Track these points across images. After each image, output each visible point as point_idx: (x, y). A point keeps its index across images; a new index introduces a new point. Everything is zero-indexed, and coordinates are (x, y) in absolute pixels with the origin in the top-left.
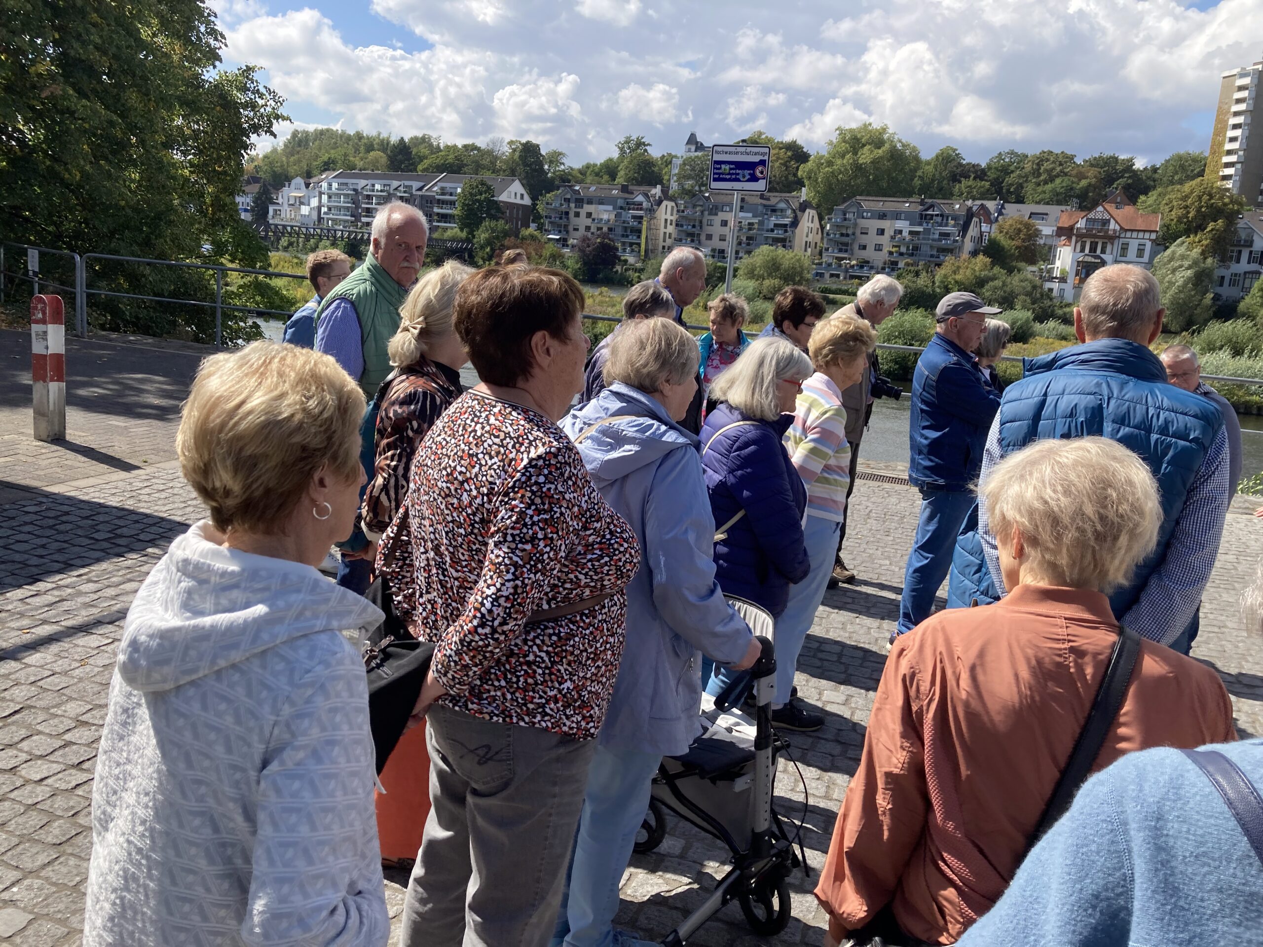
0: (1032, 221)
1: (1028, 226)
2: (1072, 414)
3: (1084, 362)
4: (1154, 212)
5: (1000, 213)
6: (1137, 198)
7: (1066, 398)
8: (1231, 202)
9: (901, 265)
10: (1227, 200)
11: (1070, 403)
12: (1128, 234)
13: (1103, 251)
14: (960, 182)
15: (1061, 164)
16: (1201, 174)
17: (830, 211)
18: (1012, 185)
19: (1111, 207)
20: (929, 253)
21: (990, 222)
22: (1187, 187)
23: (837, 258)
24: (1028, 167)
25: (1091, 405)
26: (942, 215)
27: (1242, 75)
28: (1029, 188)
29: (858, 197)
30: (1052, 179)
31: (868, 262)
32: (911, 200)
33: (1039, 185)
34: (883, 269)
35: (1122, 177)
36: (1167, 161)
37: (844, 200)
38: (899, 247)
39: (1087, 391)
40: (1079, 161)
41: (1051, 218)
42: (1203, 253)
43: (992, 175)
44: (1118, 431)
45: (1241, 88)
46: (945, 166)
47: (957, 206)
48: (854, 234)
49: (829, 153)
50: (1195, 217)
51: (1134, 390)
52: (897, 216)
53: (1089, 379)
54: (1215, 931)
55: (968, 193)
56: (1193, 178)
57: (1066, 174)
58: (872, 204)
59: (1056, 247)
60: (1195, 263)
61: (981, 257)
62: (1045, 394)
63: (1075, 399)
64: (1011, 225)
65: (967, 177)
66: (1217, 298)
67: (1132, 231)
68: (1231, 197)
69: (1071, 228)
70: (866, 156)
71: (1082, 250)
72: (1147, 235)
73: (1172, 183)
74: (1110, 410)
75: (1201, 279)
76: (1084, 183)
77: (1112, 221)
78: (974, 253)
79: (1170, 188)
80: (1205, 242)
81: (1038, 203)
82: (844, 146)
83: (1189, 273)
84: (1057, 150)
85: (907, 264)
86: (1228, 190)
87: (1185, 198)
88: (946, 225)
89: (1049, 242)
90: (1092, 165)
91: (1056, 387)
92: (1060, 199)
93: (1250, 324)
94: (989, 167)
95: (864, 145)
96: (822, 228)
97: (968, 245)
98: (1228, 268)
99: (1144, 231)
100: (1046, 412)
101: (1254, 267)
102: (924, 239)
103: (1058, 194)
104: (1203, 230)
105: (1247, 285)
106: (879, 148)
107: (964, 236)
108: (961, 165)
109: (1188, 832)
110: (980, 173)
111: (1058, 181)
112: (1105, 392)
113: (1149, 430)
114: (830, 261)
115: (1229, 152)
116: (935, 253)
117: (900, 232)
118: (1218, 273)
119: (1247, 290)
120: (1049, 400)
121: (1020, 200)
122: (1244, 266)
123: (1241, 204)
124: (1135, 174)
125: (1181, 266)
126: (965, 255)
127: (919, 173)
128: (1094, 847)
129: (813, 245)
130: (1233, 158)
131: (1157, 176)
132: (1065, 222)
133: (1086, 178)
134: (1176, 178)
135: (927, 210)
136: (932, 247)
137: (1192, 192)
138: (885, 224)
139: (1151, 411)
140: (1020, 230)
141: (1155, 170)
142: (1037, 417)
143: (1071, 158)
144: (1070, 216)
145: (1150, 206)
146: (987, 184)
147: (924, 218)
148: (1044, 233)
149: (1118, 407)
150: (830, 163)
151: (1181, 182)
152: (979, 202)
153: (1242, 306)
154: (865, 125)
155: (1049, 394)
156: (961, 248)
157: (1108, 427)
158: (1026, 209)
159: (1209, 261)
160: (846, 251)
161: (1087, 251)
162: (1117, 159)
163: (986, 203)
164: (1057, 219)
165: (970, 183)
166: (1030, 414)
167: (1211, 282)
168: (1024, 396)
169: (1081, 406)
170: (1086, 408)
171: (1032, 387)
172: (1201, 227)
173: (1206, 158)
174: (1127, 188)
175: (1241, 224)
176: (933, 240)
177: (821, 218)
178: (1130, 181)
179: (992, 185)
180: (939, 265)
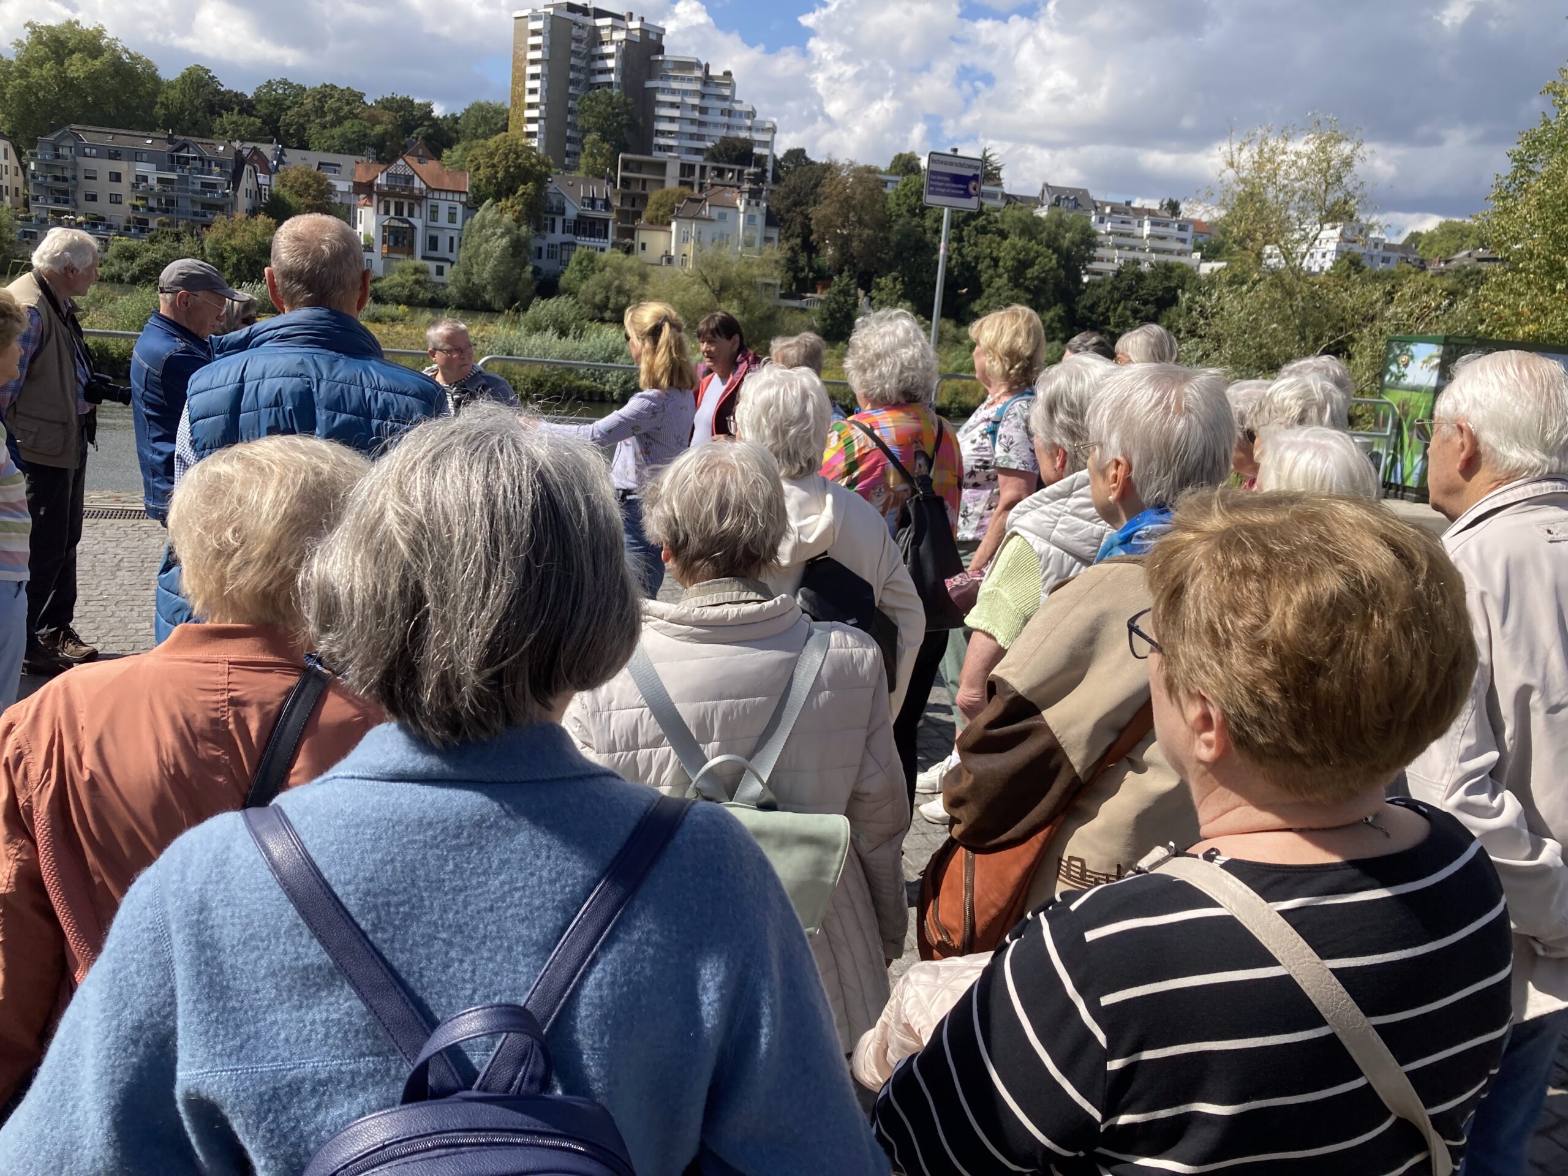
0: (322, 173)
1: (319, 181)
2: (277, 402)
3: (283, 337)
4: (461, 169)
5: (281, 162)
6: (441, 151)
7: (267, 383)
8: (539, 162)
9: (153, 224)
10: (534, 160)
11: (272, 389)
12: (436, 195)
13: (411, 215)
14: (221, 116)
15: (348, 103)
16: (505, 128)
17: (32, 143)
18: (290, 125)
19: (413, 161)
20: (190, 209)
21: (269, 172)
22: (491, 143)
23: (53, 211)
24: (308, 103)
25: (298, 390)
26: (201, 159)
27: (535, 18)
28: (313, 130)
29: (73, 126)
30: (339, 121)
31: (103, 219)
32: (153, 134)
33: (324, 127)
34: (128, 229)
35: (421, 125)
36: (468, 111)
37: (53, 129)
38: (146, 199)
39: (291, 373)
40: (369, 101)
41: (345, 170)
42: (517, 220)
43: (262, 109)
44: (334, 418)
45: (535, 33)
46: (197, 91)
47: (221, 148)
48: (74, 178)
49: (18, 58)
50: (504, 179)
51: (345, 368)
52: (136, 156)
53: (292, 357)
54: (275, 1023)
55: (235, 131)
56: (497, 132)
57: (356, 116)
58: (96, 136)
59: (355, 207)
60: (508, 231)
61: (261, 217)
62: (242, 380)
63: (279, 383)
64: (296, 179)
65: (230, 109)
66: (536, 271)
67: (440, 190)
68: (538, 157)
69: (370, 184)
70: (77, 67)
71: (387, 212)
72: (456, 197)
73: (476, 136)
74: (322, 393)
75: (518, 248)
76: (379, 129)
77: (417, 179)
78: (253, 212)
79: (474, 142)
80: (518, 208)
81: (327, 150)
82: (42, 51)
83: (505, 241)
84: (342, 86)
85: (162, 224)
86: (534, 149)
87: (491, 155)
88: (210, 173)
89: (347, 201)
90: (385, 108)
91: (254, 370)
92: (354, 146)
93: (571, 300)
94: (258, 98)
95: (72, 52)
96: (24, 167)
97: (244, 202)
98: (544, 238)
99: (454, 192)
100: (246, 402)
101: (569, 237)
102: (179, 190)
103: (349, 141)
104: (514, 193)
105: (564, 257)
106: (95, 58)
107: (236, 189)
108: (218, 92)
109: (233, 916)
110: (247, 107)
111: (347, 124)
112: (313, 373)
113: (369, 416)
114: (44, 215)
115: (531, 106)
116: (198, 209)
117: (145, 179)
118: (535, 243)
119: (566, 263)
120: (247, 386)
121: (304, 146)
122: (558, 236)
123: (548, 166)
124: (435, 122)
125: (494, 234)
126: (240, 215)
127: (161, 98)
128: (133, 968)
129: (12, 191)
130: (535, 113)
131: (459, 127)
132: (363, 177)
133: (380, 123)
134: (480, 131)
135: (179, 150)
136: (193, 202)
137: (497, 149)
138: (121, 166)
139: (368, 393)
140: (308, 186)
141: (456, 119)
142: (235, 408)
143: (360, 96)
144: (368, 169)
145: (457, 162)
146: (258, 121)
147: (175, 161)
148: (339, 188)
149: (330, 390)
150: (24, 74)
151: (486, 137)
152: (251, 145)
153: (562, 281)
154: (69, 22)
155: (247, 378)
156: (234, 205)
157: (321, 415)
158: (313, 158)
159: (524, 228)
160: (66, 202)
161: (392, 213)
162: (412, 102)
163: (258, 145)
164: (353, 173)
165: (235, 118)
166: (226, 406)
167: (529, 253)
168: (214, 384)
169: (286, 393)
170: (292, 394)
171: (223, 372)
172: (511, 191)
173: (507, 111)
174: (428, 138)
175: (551, 189)
176: (195, 192)
177: (19, 154)
178: (430, 131)
179: (264, 122)
180: (208, 226)
